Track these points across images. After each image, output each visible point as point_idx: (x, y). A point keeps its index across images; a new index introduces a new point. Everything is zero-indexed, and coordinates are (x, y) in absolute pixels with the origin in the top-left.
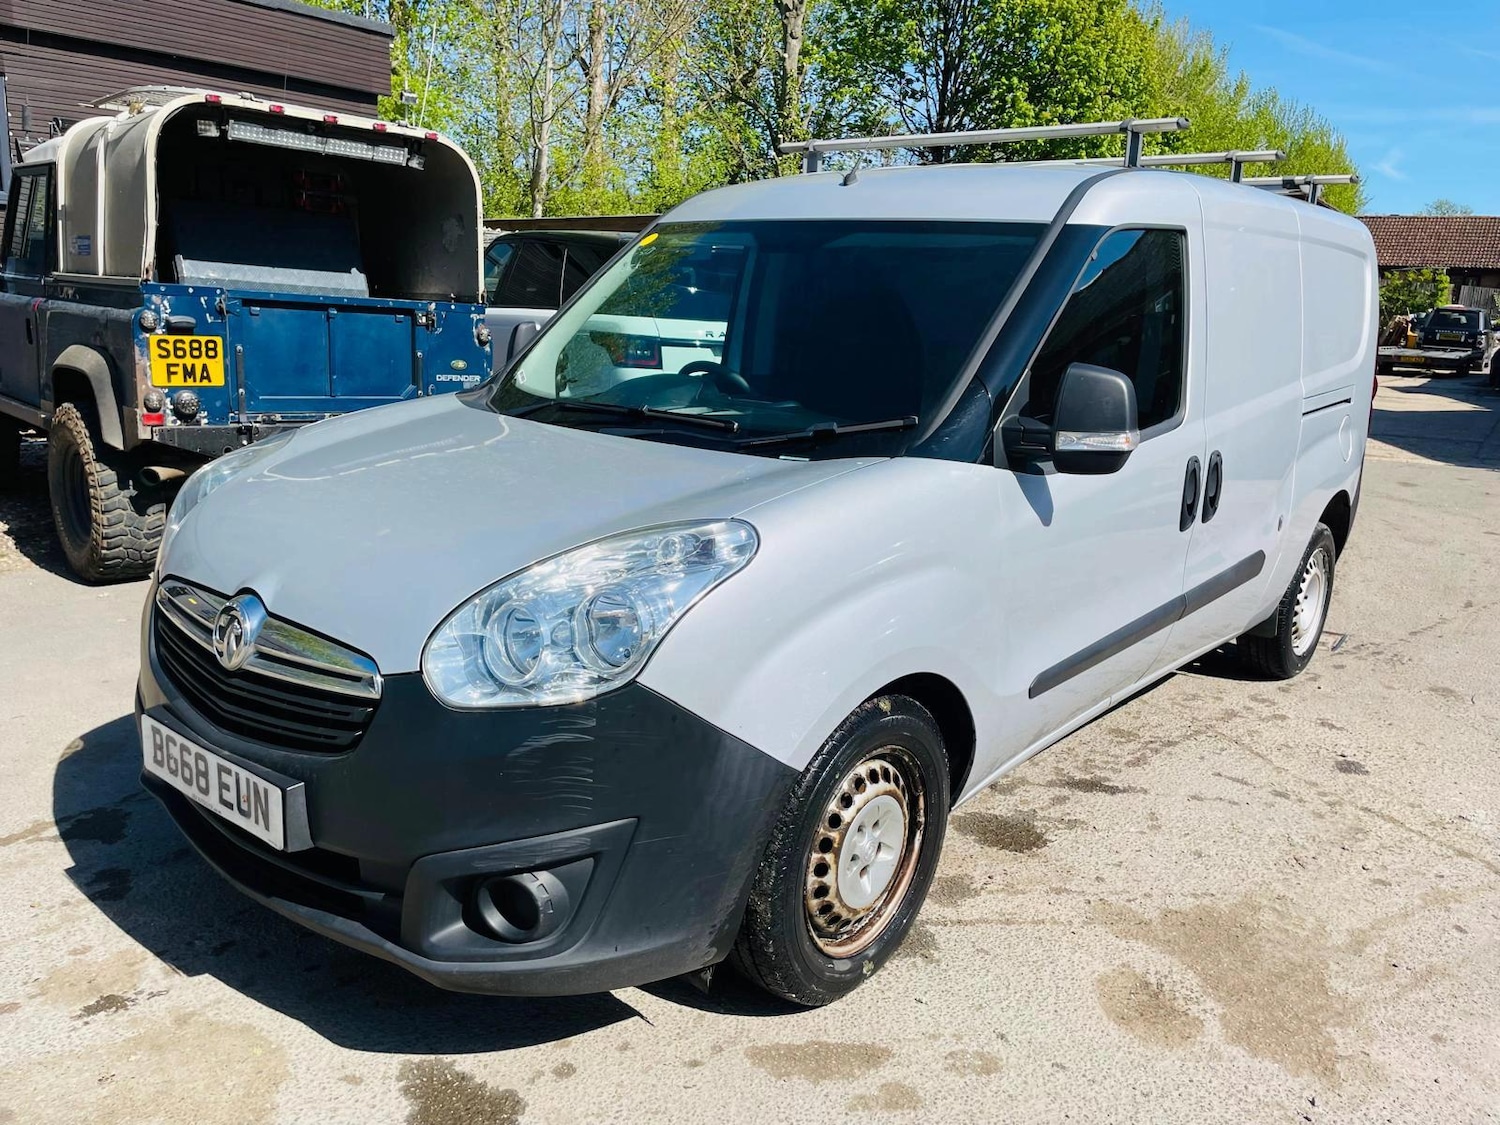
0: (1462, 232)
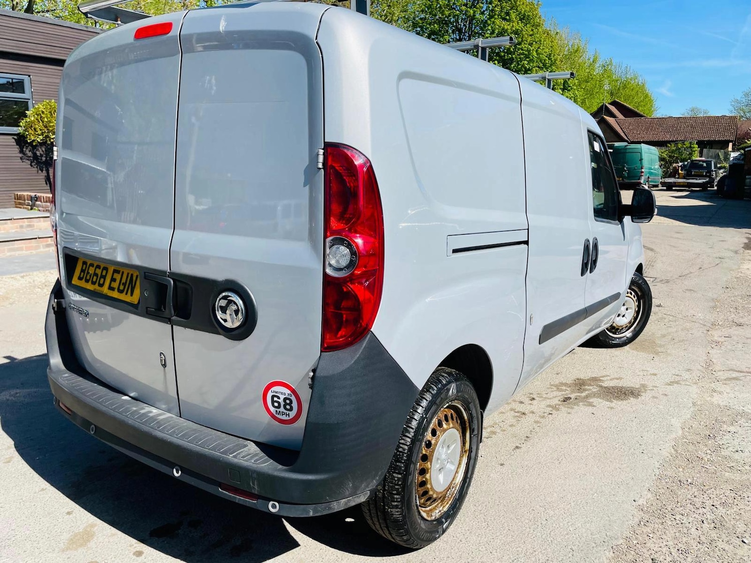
0: (703, 123)
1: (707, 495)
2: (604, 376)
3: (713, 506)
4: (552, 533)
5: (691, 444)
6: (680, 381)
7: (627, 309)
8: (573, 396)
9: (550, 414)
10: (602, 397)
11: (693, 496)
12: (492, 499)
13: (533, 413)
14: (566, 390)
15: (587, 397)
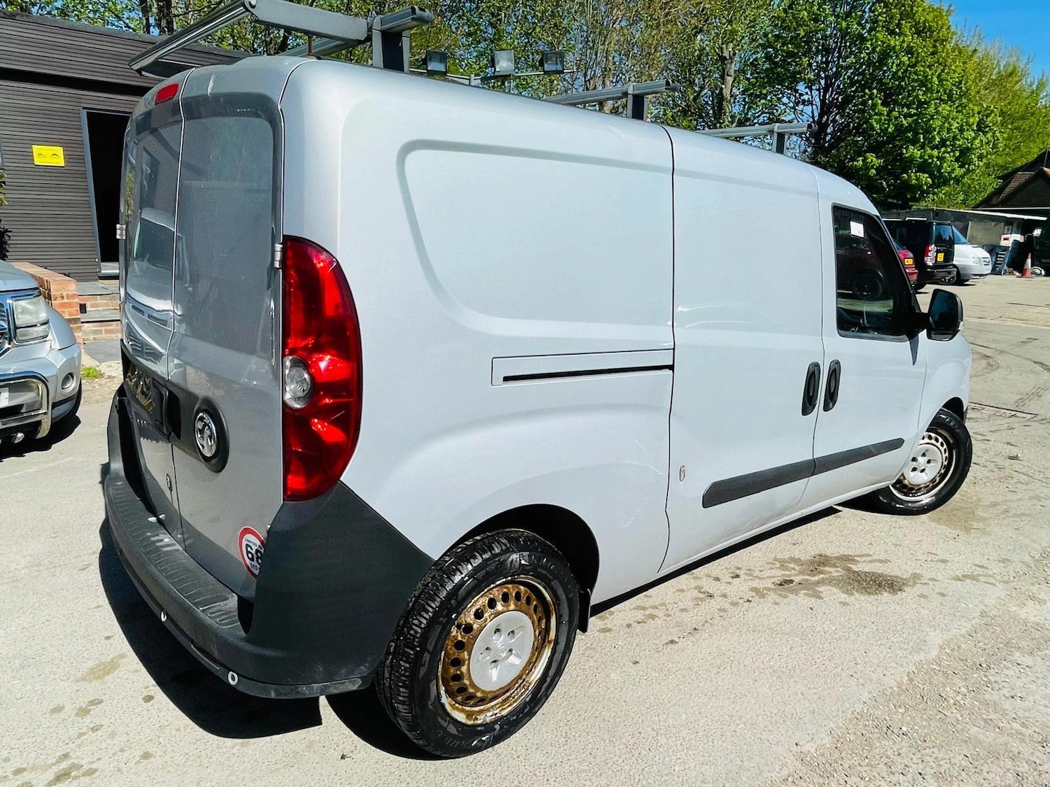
1: (920, 756)
2: (863, 556)
3: (920, 774)
4: (647, 769)
5: (941, 674)
6: (980, 575)
7: (929, 462)
8: (797, 579)
9: (748, 601)
10: (841, 585)
11: (896, 753)
12: (593, 707)
13: (724, 596)
14: (794, 569)
15: (818, 583)
